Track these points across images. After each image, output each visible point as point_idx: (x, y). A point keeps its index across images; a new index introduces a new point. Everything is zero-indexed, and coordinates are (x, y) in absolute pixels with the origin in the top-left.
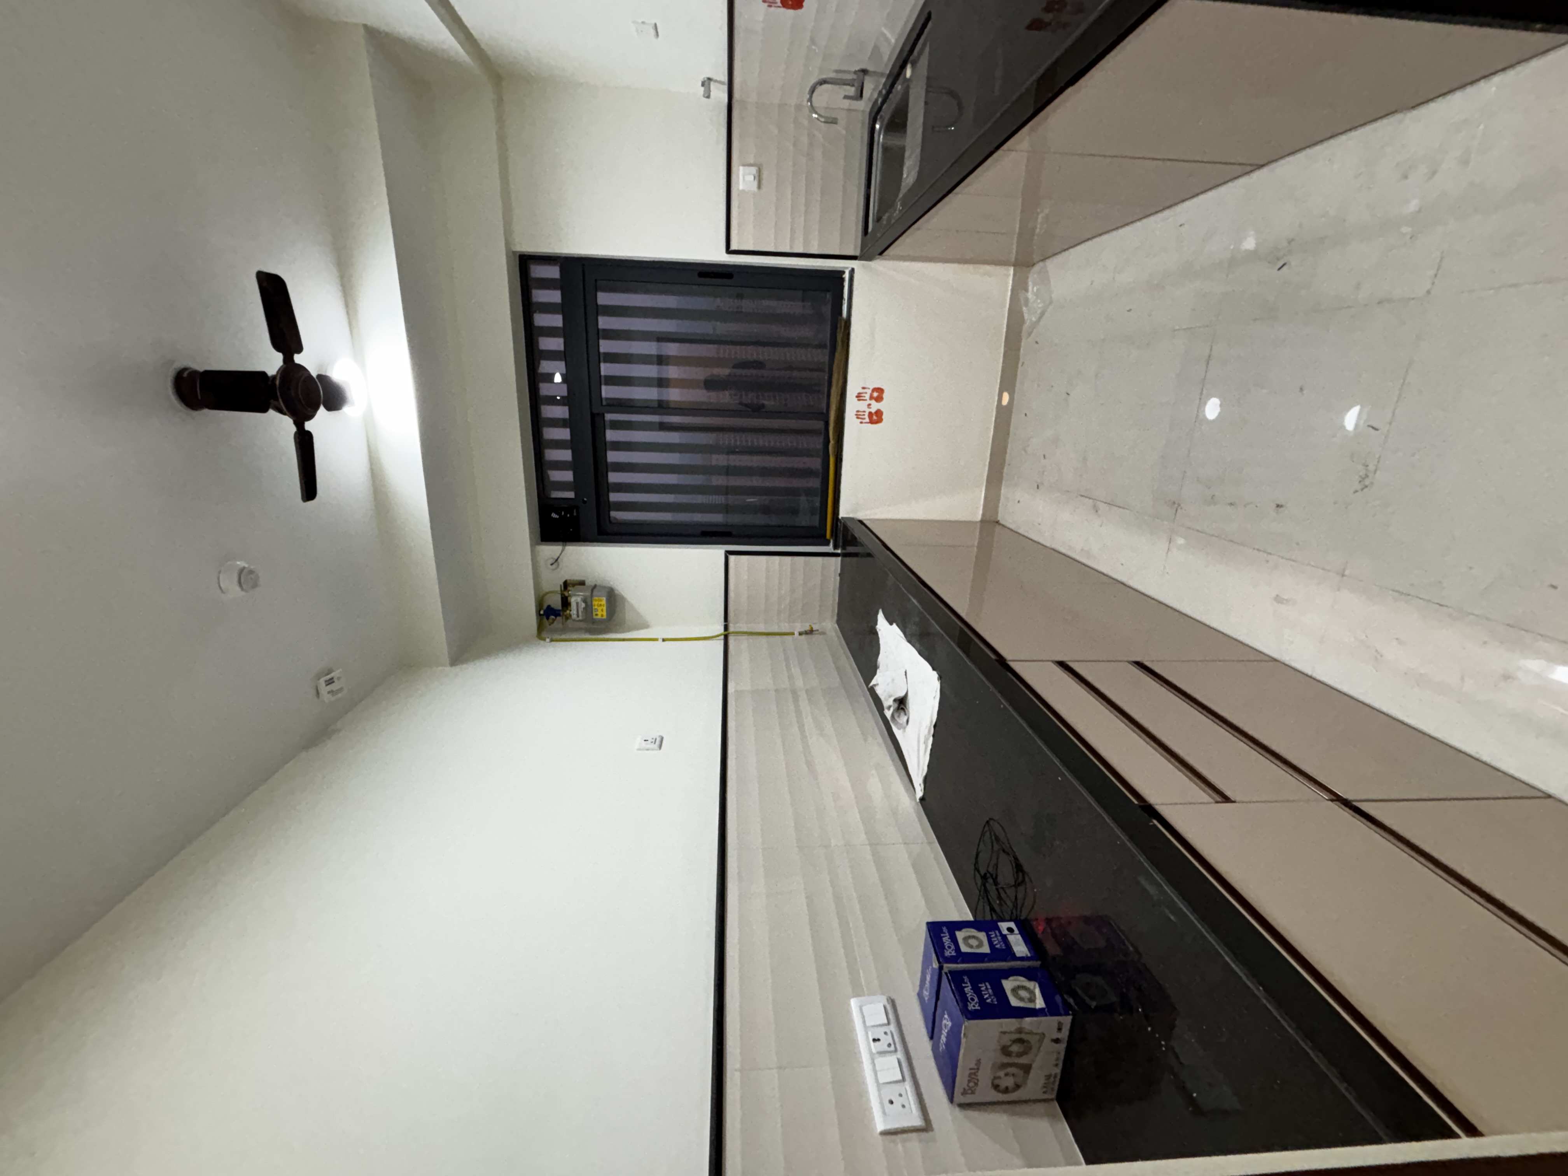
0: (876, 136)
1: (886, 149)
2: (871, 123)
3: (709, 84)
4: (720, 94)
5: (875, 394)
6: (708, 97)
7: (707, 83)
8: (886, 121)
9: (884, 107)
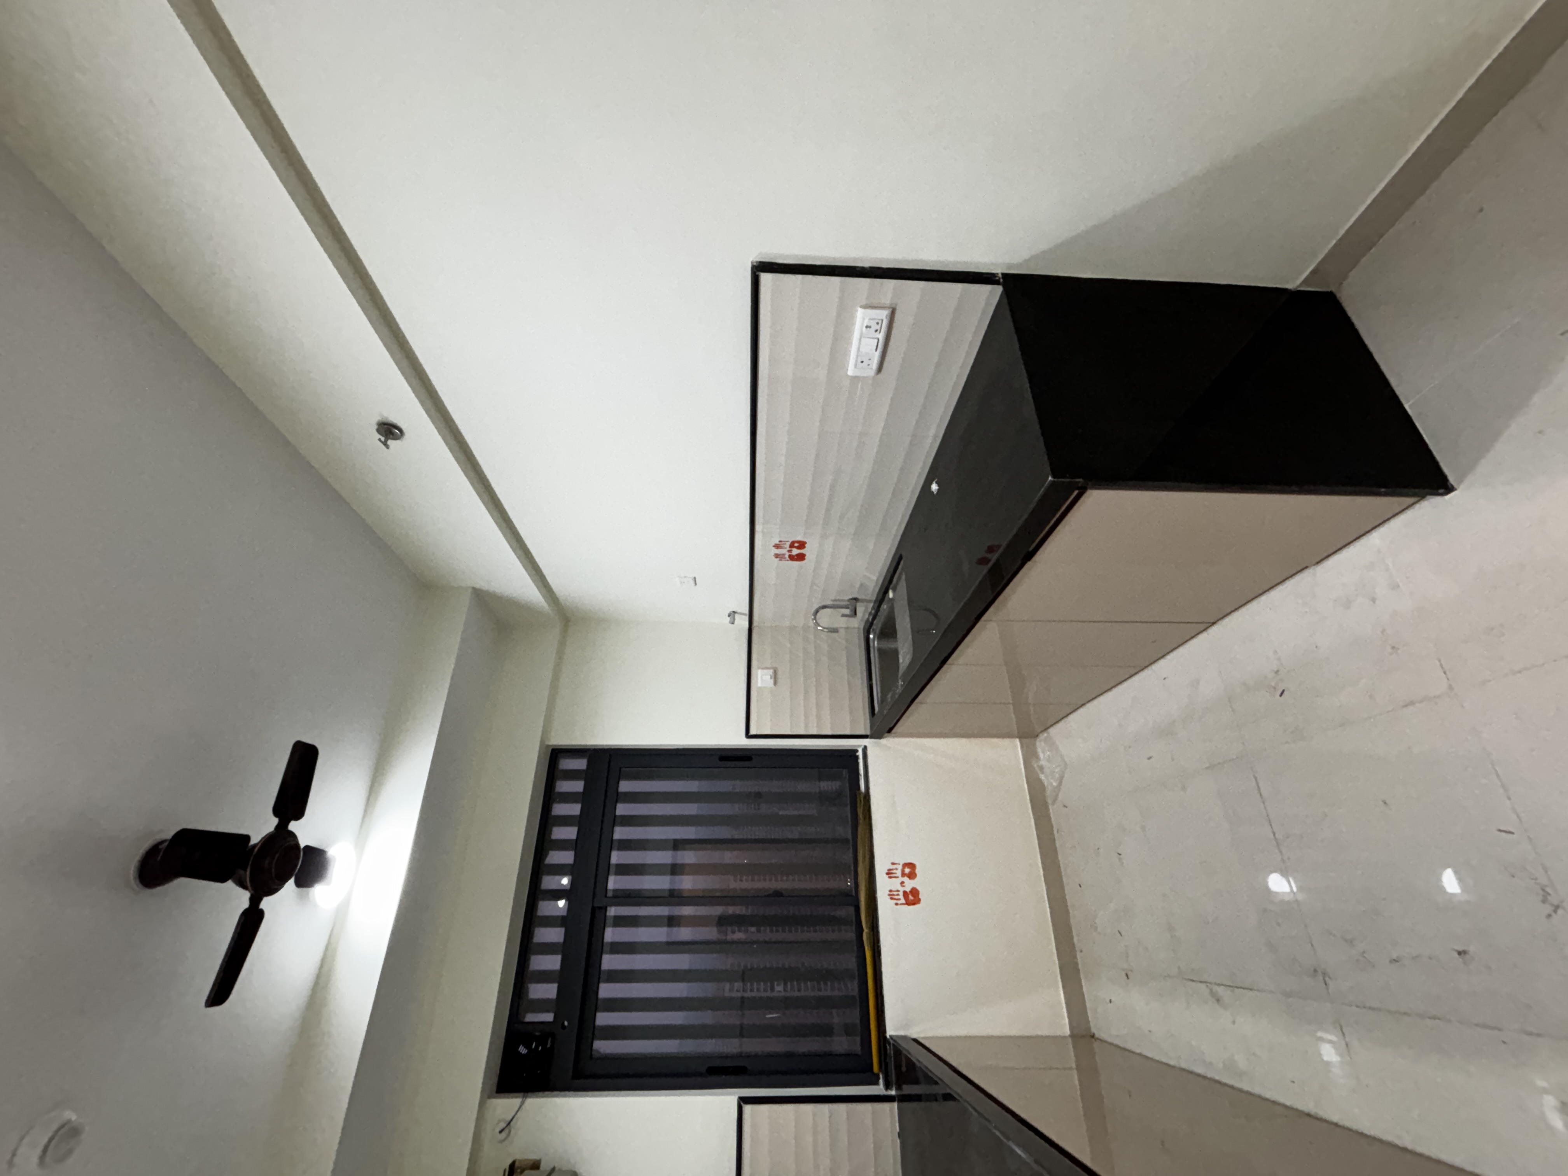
0: (871, 644)
1: (880, 650)
2: (866, 634)
3: (734, 616)
4: (743, 622)
5: (907, 870)
6: (733, 623)
7: (732, 614)
8: (878, 631)
9: (875, 622)
